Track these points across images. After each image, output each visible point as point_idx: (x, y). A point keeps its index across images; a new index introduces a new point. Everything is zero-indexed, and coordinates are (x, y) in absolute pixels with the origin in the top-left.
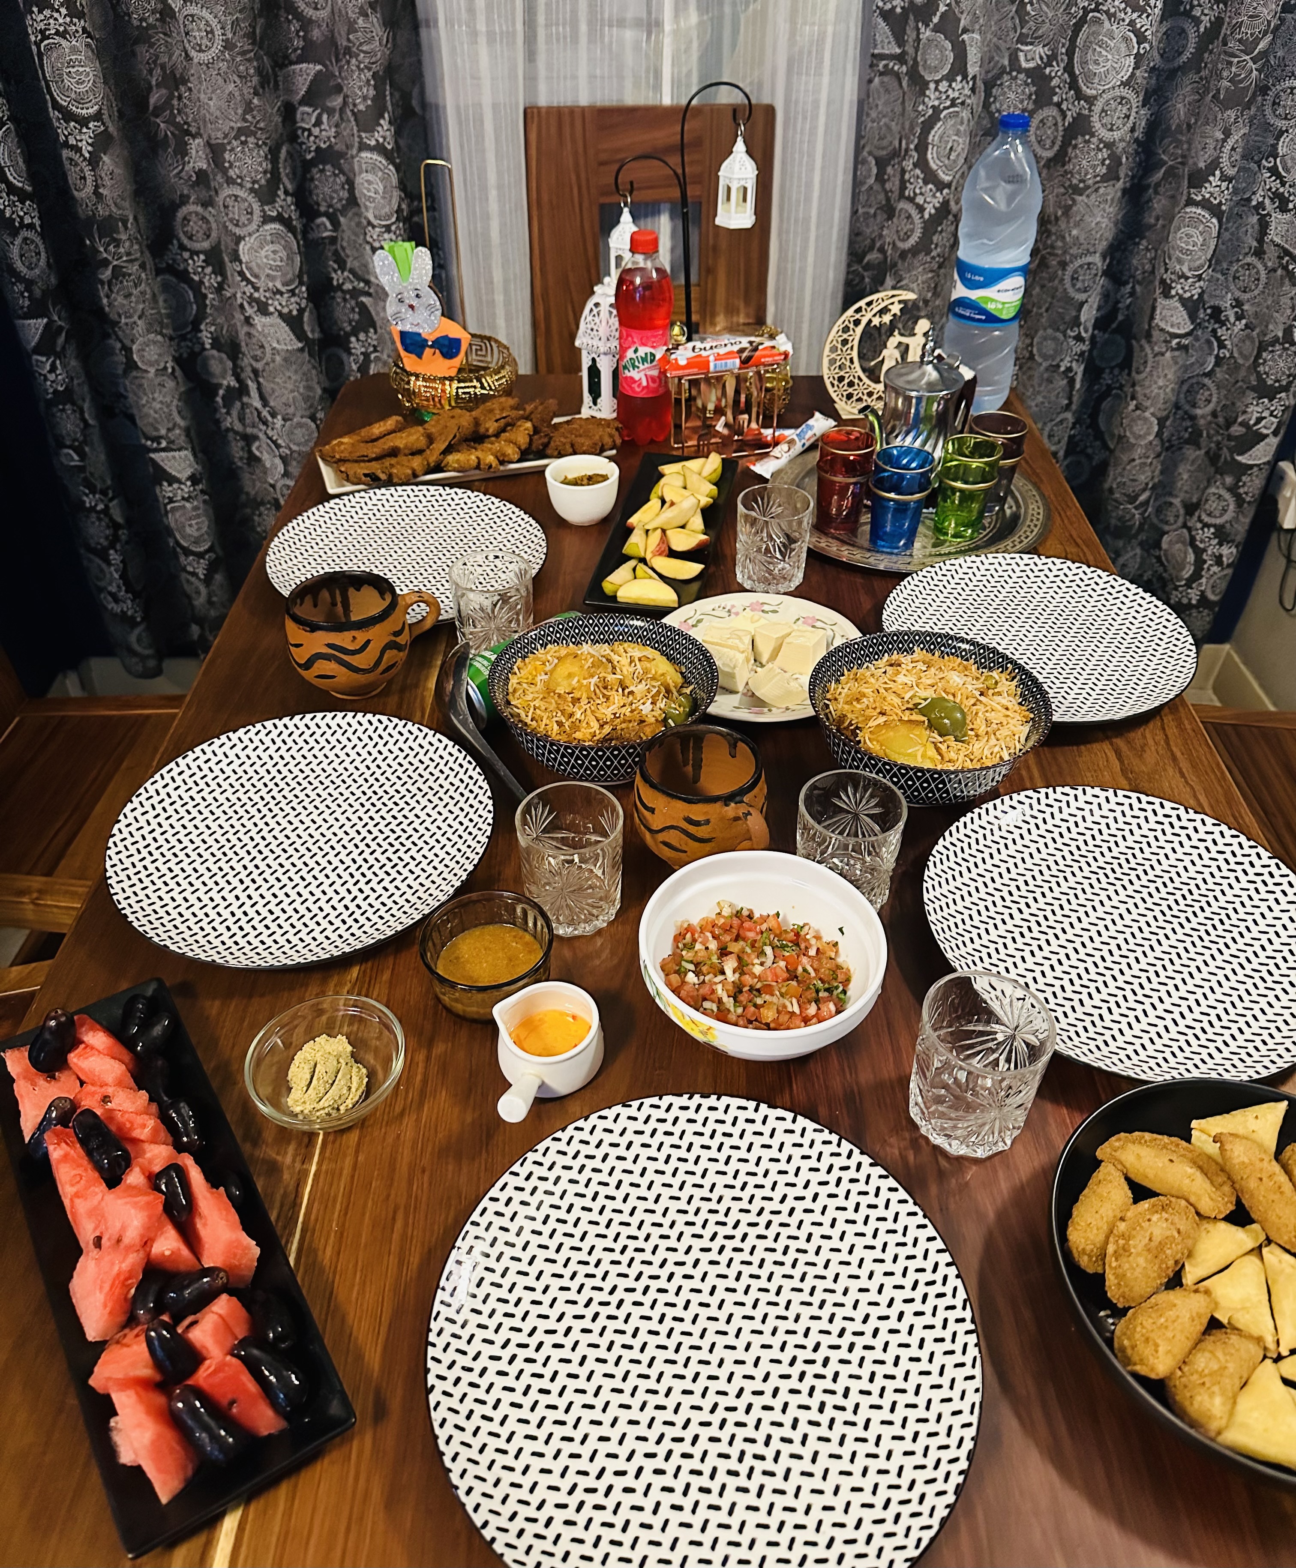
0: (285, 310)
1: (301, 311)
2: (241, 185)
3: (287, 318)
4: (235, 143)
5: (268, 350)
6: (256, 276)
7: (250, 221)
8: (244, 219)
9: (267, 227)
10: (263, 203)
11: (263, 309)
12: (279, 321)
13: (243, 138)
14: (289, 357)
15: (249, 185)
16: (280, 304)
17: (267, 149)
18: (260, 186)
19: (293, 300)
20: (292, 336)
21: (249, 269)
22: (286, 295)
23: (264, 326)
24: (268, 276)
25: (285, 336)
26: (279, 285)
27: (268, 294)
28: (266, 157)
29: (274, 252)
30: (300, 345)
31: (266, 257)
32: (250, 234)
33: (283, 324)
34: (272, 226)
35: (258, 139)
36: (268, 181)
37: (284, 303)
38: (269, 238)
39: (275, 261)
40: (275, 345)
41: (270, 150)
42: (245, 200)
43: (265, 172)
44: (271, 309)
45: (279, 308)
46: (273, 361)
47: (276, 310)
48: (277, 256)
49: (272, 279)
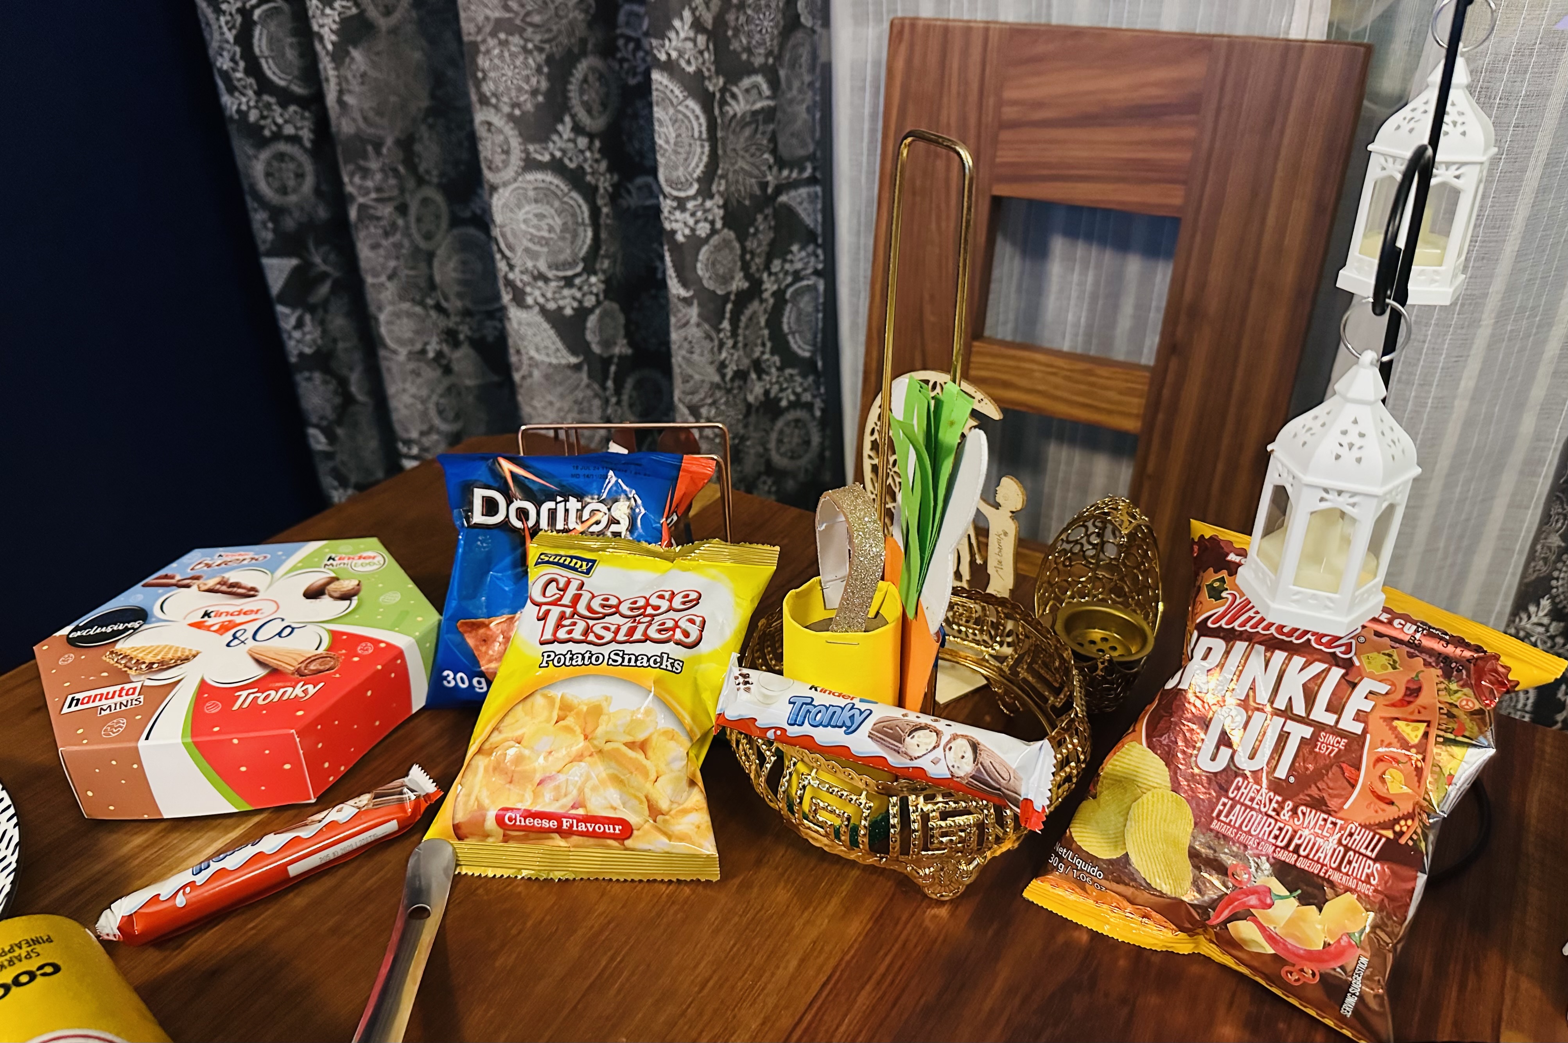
0: (551, 306)
2: (496, 107)
3: (554, 318)
4: (492, 42)
5: (525, 358)
7: (506, 163)
8: (498, 159)
9: (530, 177)
10: (527, 137)
11: (519, 298)
12: (539, 319)
13: (502, 36)
14: (553, 374)
15: (506, 109)
16: (543, 295)
17: (541, 58)
18: (524, 113)
19: (566, 292)
20: (560, 345)
21: (504, 235)
22: (553, 284)
23: (520, 324)
24: (527, 250)
25: (548, 343)
26: (542, 266)
27: (526, 278)
28: (539, 70)
29: (540, 216)
30: (573, 360)
31: (525, 221)
32: (505, 184)
33: (546, 326)
34: (539, 176)
35: (527, 40)
36: (538, 106)
37: (549, 295)
38: (531, 194)
39: (539, 229)
40: (533, 353)
41: (549, 60)
42: (500, 131)
43: (534, 93)
44: (530, 300)
45: (541, 300)
46: (530, 375)
47: (537, 303)
48: (543, 224)
49: (534, 256)
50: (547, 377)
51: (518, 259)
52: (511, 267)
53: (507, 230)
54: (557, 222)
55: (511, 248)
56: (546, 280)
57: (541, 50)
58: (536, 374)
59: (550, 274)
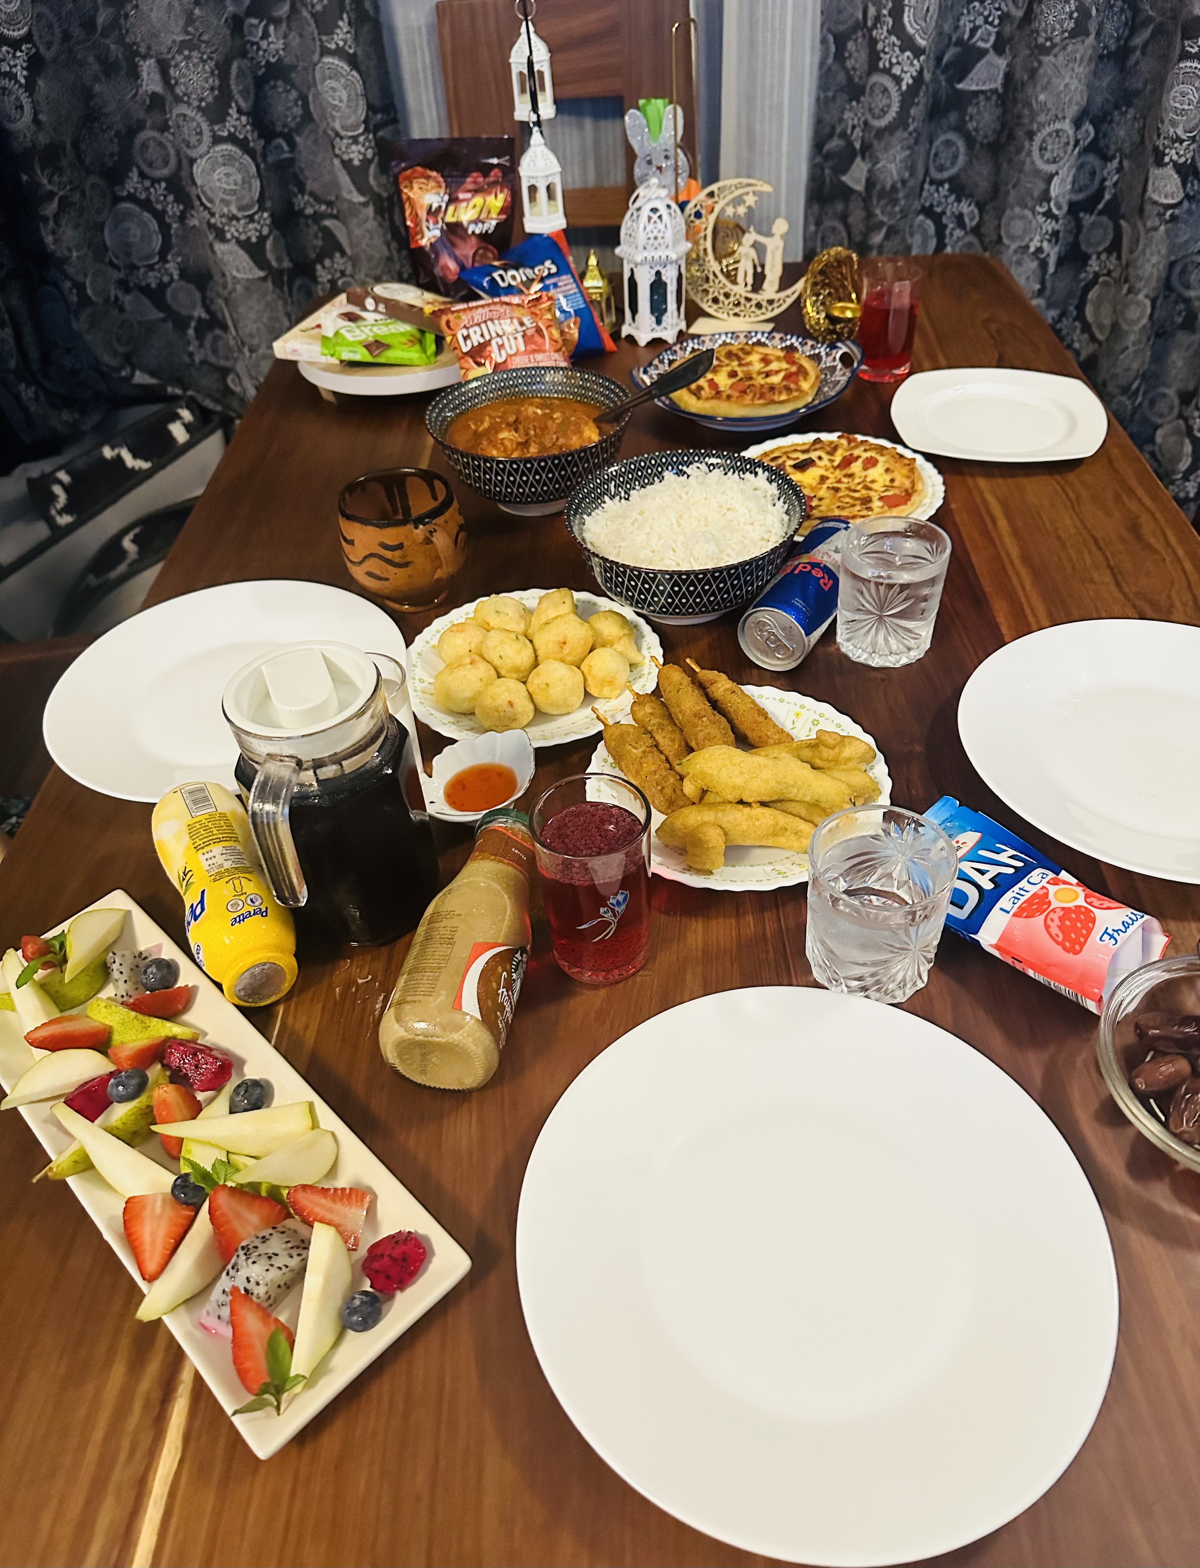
0: (243, 237)
1: (262, 239)
3: (245, 245)
4: (179, 58)
5: (229, 278)
7: (200, 141)
8: (193, 140)
9: (218, 148)
10: (212, 122)
11: (221, 235)
12: (236, 248)
13: (186, 53)
14: (250, 286)
15: (195, 103)
16: (237, 230)
17: (212, 64)
18: (207, 104)
19: (251, 226)
20: (252, 264)
21: (204, 193)
22: (242, 222)
23: (223, 253)
24: (222, 200)
25: (245, 264)
26: (234, 210)
27: (224, 220)
28: (212, 73)
29: (227, 175)
30: (262, 274)
31: (219, 180)
32: (201, 157)
33: (241, 252)
34: (224, 147)
35: (203, 54)
36: (216, 98)
37: (241, 230)
38: (220, 160)
39: (229, 184)
40: (235, 273)
41: (217, 64)
42: (193, 120)
43: (212, 89)
44: (228, 236)
45: (236, 234)
46: (234, 290)
47: (233, 236)
48: (231, 179)
49: (227, 203)
50: (247, 289)
51: (218, 208)
52: (213, 215)
53: (206, 188)
54: (239, 177)
55: (211, 201)
56: (238, 220)
57: (211, 58)
58: (239, 288)
59: (240, 215)
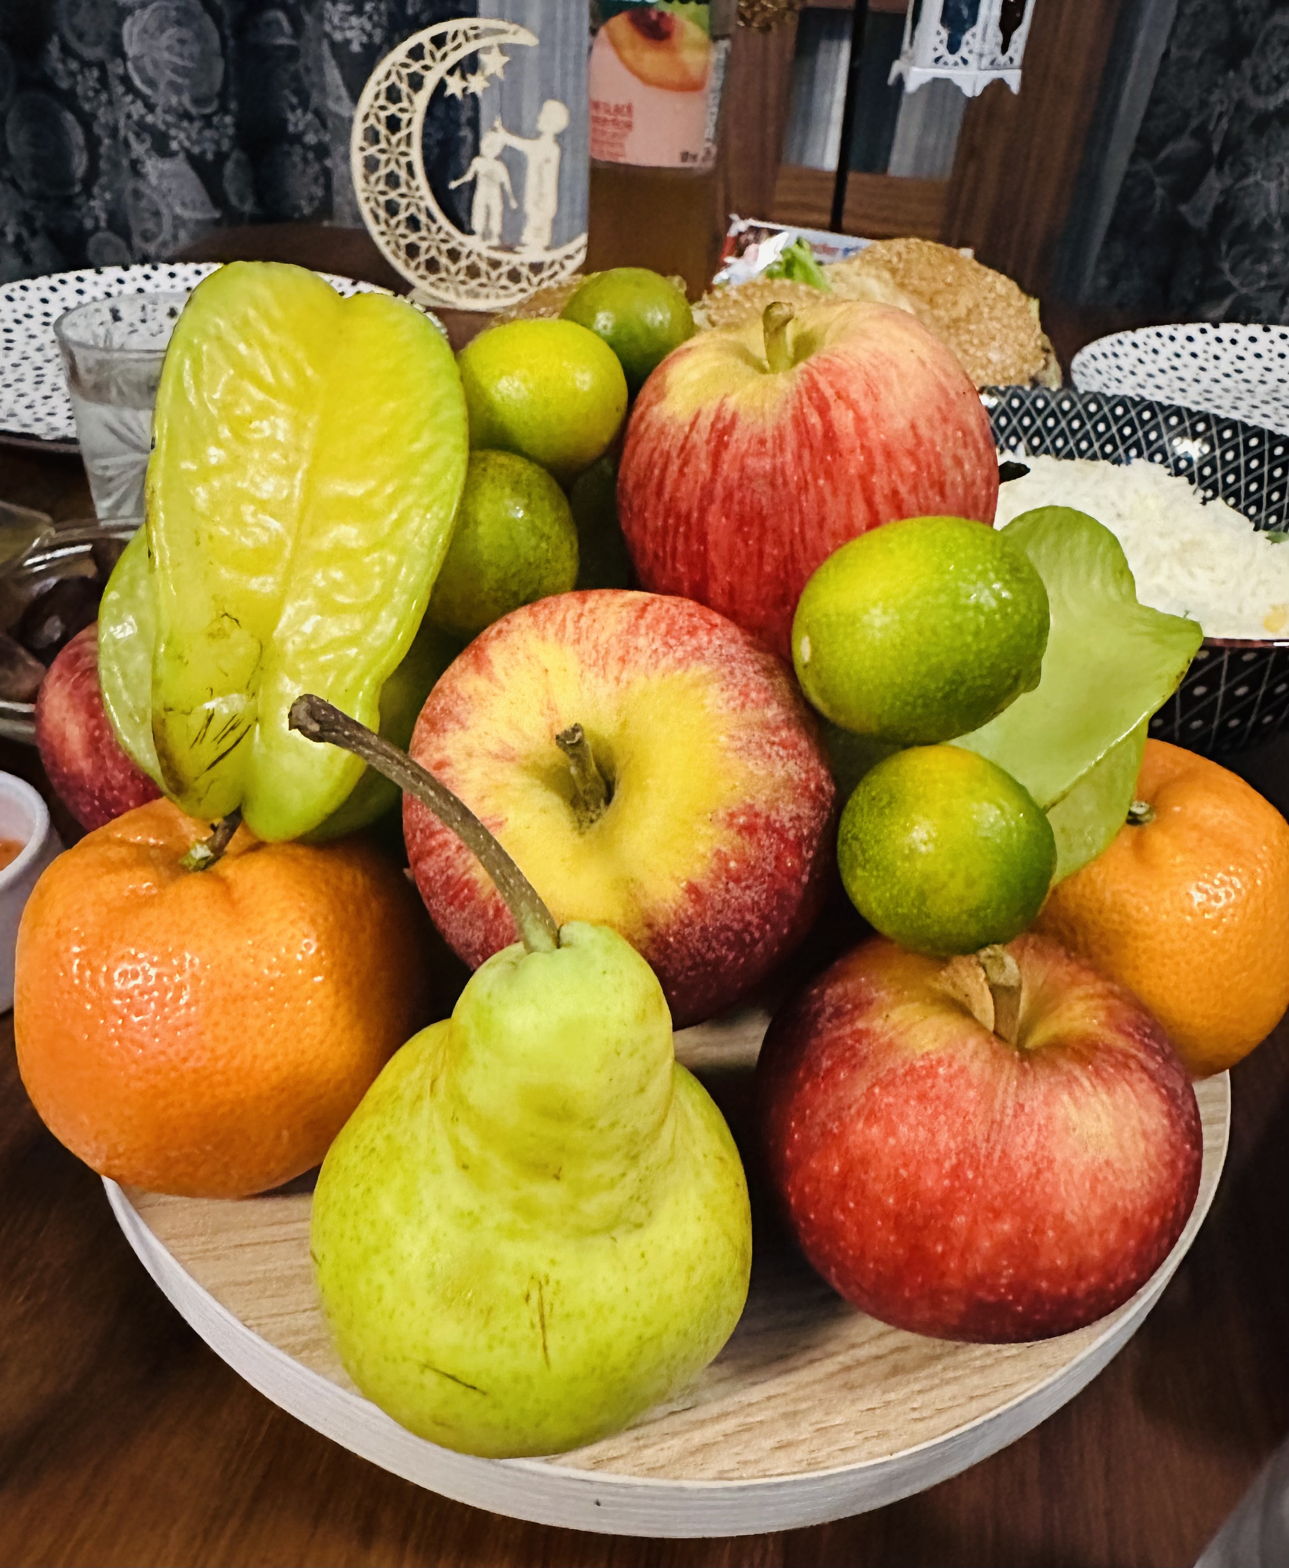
0: (196, 150)
1: (221, 157)
3: (198, 165)
6: (151, 83)
11: (160, 146)
12: (185, 167)
16: (189, 138)
19: (207, 133)
20: (204, 196)
21: (136, 69)
22: (196, 124)
23: (158, 178)
24: (169, 84)
25: (193, 195)
26: (186, 102)
27: (170, 118)
29: (182, 42)
30: (217, 215)
31: (169, 48)
33: (190, 175)
37: (194, 137)
38: (173, 15)
39: (181, 57)
40: (178, 210)
44: (174, 145)
45: (187, 144)
47: (182, 148)
48: (185, 51)
49: (178, 90)
51: (159, 98)
52: (150, 108)
53: (147, 63)
54: (196, 50)
56: (191, 119)
59: (194, 112)
